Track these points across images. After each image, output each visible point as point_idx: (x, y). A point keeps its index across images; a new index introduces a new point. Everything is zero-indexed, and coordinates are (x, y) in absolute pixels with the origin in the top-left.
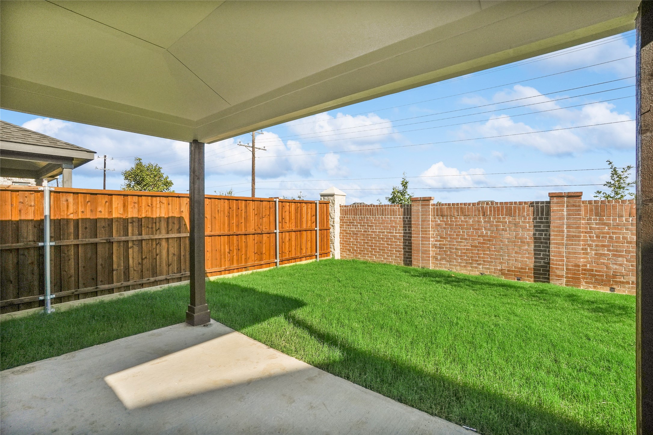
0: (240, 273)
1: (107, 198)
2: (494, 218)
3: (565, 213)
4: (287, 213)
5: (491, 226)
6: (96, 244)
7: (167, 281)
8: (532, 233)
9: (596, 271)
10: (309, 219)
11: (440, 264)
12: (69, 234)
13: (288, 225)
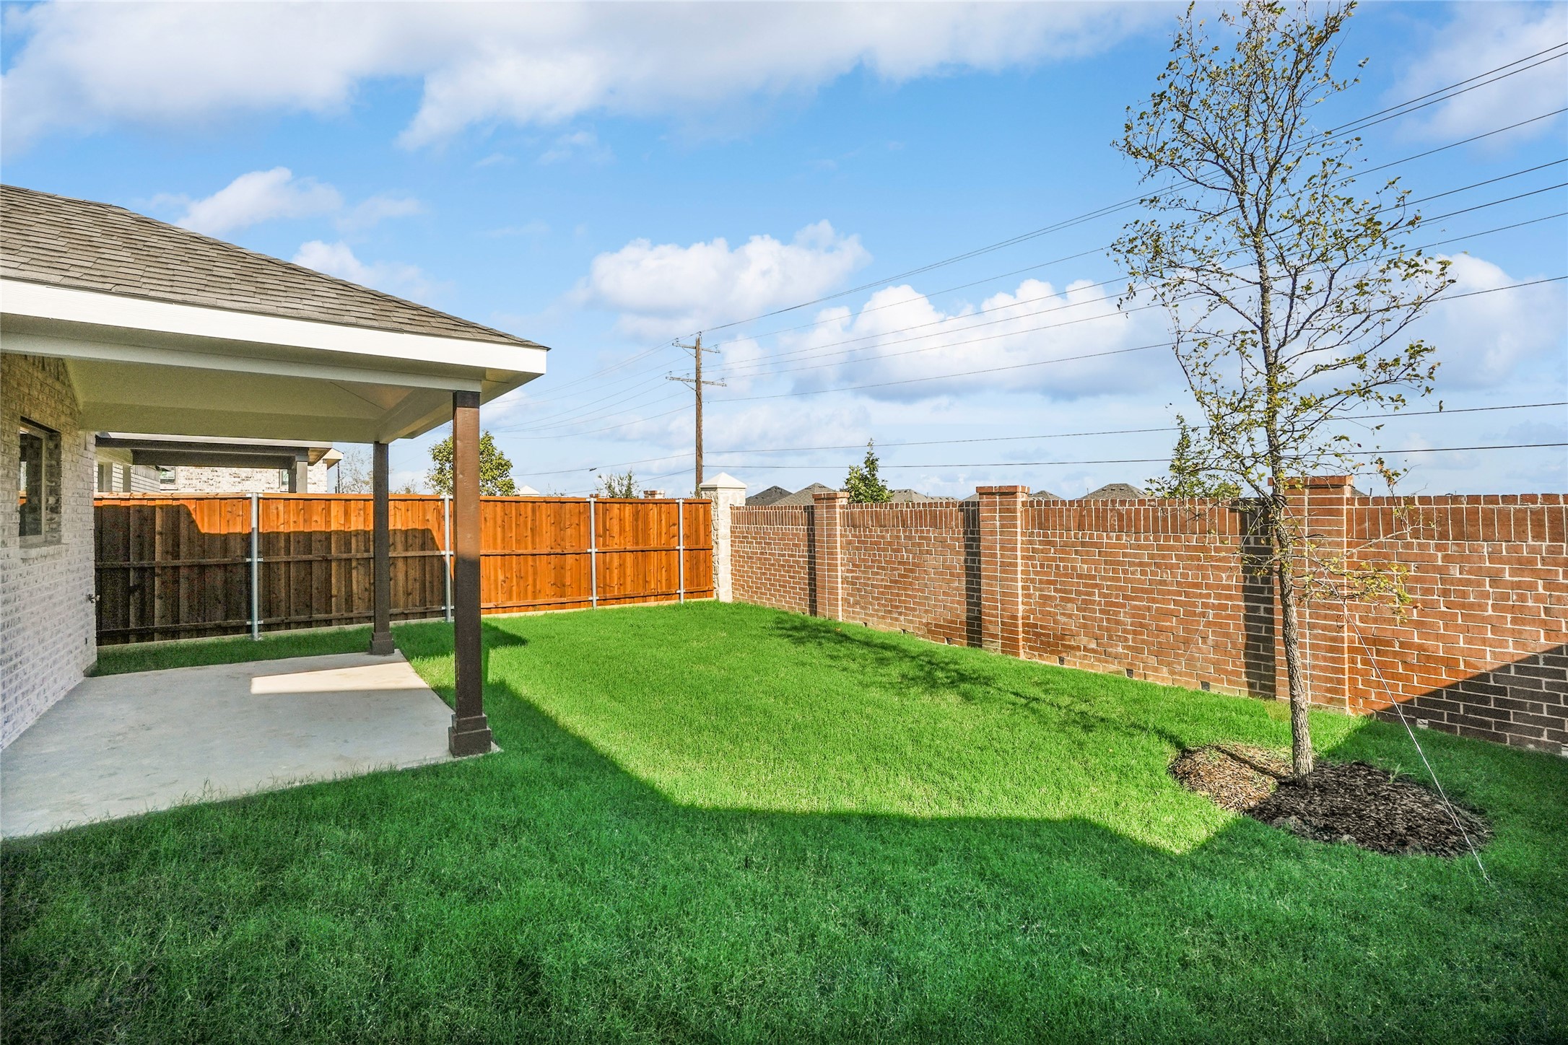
0: (522, 614)
1: (323, 504)
2: (916, 531)
3: (998, 523)
4: (615, 521)
5: (913, 545)
6: (310, 562)
7: (406, 616)
8: (962, 558)
9: (1042, 627)
10: (664, 530)
11: (853, 612)
12: (279, 550)
13: (617, 540)
